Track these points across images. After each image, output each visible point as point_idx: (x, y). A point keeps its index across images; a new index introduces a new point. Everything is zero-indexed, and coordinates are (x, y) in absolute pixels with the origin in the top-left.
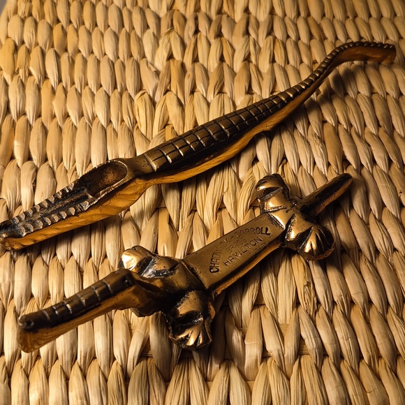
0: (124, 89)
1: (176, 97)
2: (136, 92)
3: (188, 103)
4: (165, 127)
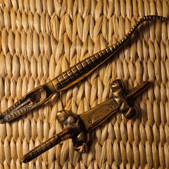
0: (47, 11)
1: (69, 18)
2: (52, 14)
3: (74, 21)
4: (64, 33)
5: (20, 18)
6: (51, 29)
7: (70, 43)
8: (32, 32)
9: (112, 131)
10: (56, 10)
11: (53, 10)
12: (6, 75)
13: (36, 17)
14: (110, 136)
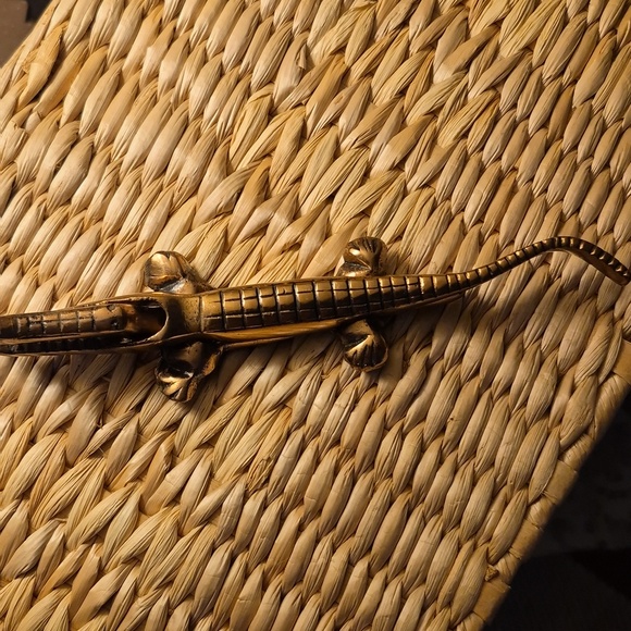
0: (249, 71)
1: (301, 124)
2: (261, 86)
3: (312, 139)
4: (264, 157)
5: (166, 47)
6: (233, 126)
7: (265, 193)
8: (177, 103)
9: (235, 510)
10: (276, 82)
11: (270, 79)
12: (30, 179)
13: (210, 69)
14: (223, 520)
